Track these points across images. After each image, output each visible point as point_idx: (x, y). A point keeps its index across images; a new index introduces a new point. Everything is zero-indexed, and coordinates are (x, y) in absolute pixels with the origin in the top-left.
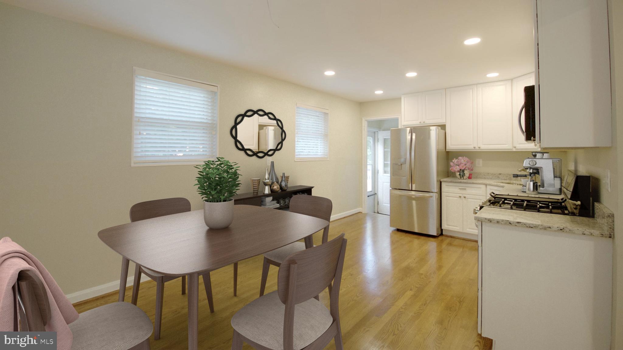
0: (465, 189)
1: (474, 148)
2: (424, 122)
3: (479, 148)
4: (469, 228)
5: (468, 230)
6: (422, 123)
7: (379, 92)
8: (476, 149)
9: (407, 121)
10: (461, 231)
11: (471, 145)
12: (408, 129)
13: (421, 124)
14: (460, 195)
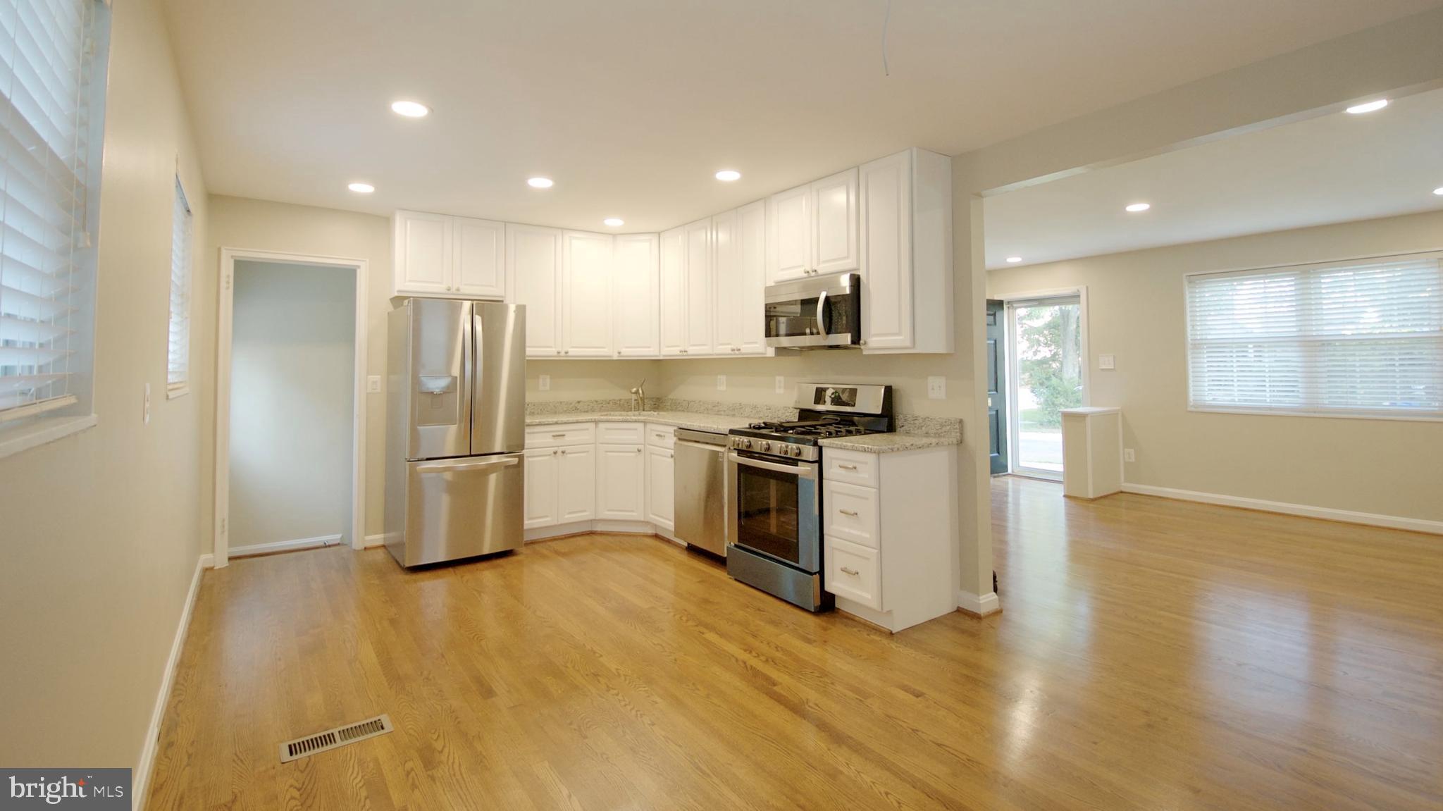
0: (564, 435)
1: (559, 353)
2: (458, 290)
3: (566, 353)
4: (570, 513)
5: (567, 516)
6: (454, 290)
7: (361, 188)
8: (560, 356)
9: (410, 281)
10: (555, 523)
11: (551, 347)
12: (467, 305)
13: (449, 292)
14: (555, 449)
